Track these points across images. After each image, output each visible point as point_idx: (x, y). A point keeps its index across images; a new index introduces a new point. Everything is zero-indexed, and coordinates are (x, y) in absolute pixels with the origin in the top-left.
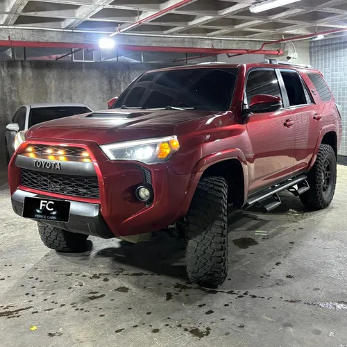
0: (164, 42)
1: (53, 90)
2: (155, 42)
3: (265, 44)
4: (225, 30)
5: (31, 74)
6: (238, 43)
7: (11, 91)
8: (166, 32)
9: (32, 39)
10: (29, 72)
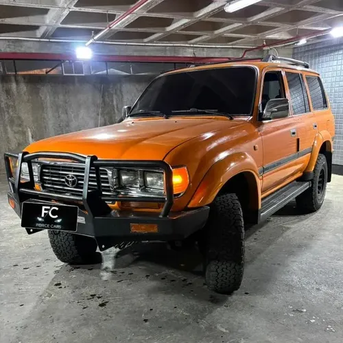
0: (146, 51)
1: (49, 105)
2: (136, 51)
3: (246, 51)
4: (206, 36)
5: (25, 89)
6: (220, 51)
7: (8, 107)
8: (146, 40)
9: (8, 50)
10: (24, 87)
